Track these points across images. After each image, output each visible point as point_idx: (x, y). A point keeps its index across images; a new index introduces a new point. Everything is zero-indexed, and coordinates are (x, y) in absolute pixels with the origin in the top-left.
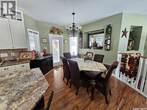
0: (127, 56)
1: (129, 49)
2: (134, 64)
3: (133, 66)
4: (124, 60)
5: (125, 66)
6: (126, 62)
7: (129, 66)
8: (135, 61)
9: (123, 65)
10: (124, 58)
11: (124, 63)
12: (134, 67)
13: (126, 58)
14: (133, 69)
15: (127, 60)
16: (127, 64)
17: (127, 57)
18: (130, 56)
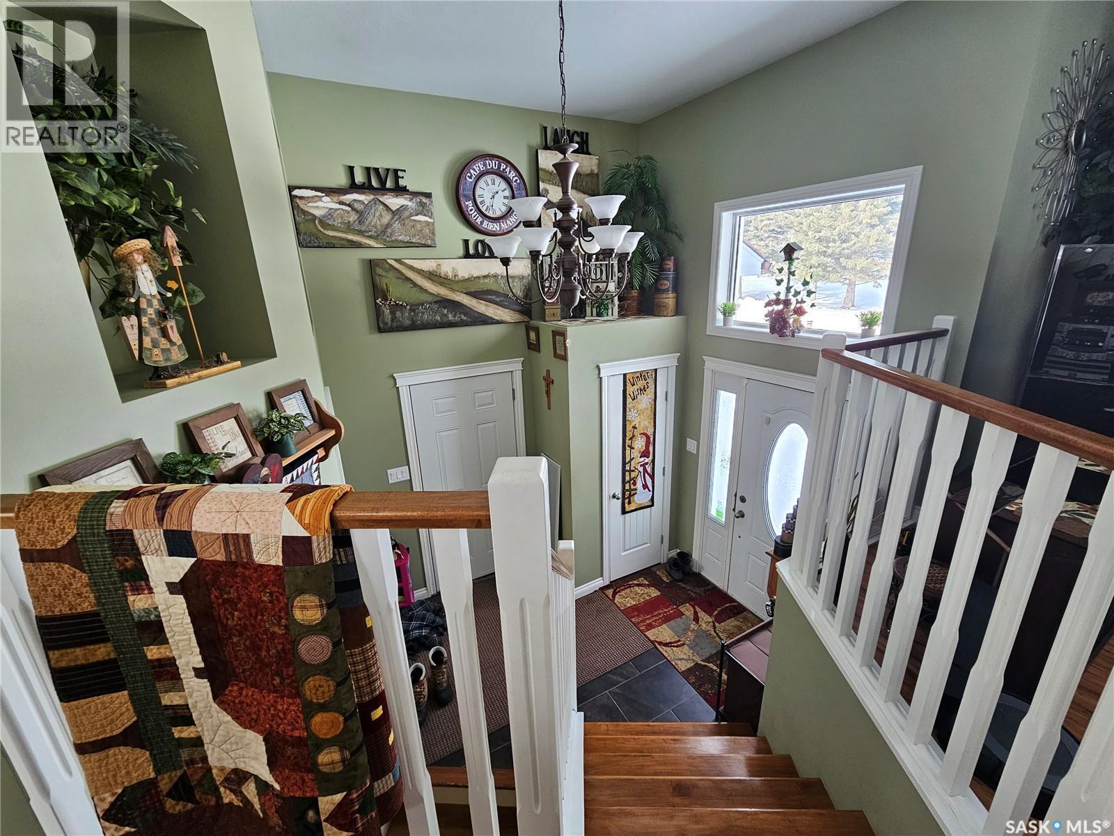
0: (124, 542)
1: (156, 358)
2: (313, 670)
3: (310, 709)
4: (102, 652)
5: (181, 732)
6: (168, 671)
7: (244, 718)
8: (310, 630)
9: (130, 737)
10: (87, 604)
11: (145, 703)
12: (324, 723)
13: (138, 603)
14: (329, 758)
15: (154, 629)
16: (197, 692)
17: (139, 578)
18: (179, 543)
